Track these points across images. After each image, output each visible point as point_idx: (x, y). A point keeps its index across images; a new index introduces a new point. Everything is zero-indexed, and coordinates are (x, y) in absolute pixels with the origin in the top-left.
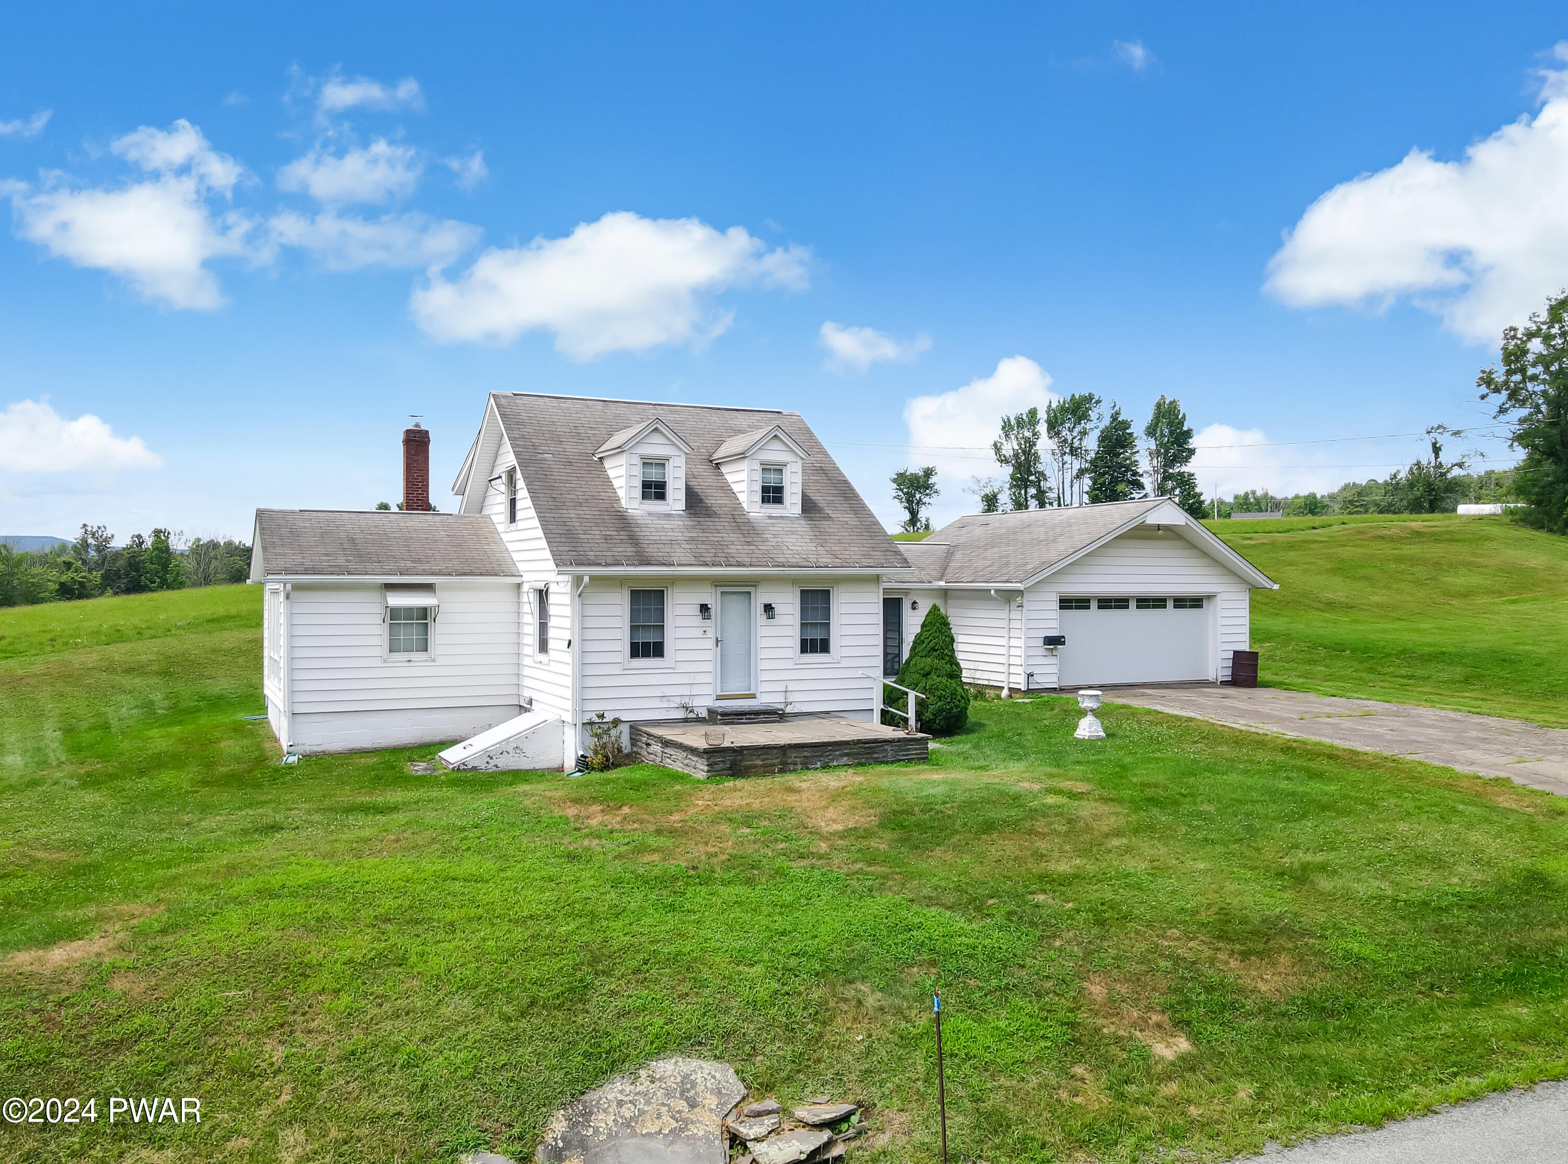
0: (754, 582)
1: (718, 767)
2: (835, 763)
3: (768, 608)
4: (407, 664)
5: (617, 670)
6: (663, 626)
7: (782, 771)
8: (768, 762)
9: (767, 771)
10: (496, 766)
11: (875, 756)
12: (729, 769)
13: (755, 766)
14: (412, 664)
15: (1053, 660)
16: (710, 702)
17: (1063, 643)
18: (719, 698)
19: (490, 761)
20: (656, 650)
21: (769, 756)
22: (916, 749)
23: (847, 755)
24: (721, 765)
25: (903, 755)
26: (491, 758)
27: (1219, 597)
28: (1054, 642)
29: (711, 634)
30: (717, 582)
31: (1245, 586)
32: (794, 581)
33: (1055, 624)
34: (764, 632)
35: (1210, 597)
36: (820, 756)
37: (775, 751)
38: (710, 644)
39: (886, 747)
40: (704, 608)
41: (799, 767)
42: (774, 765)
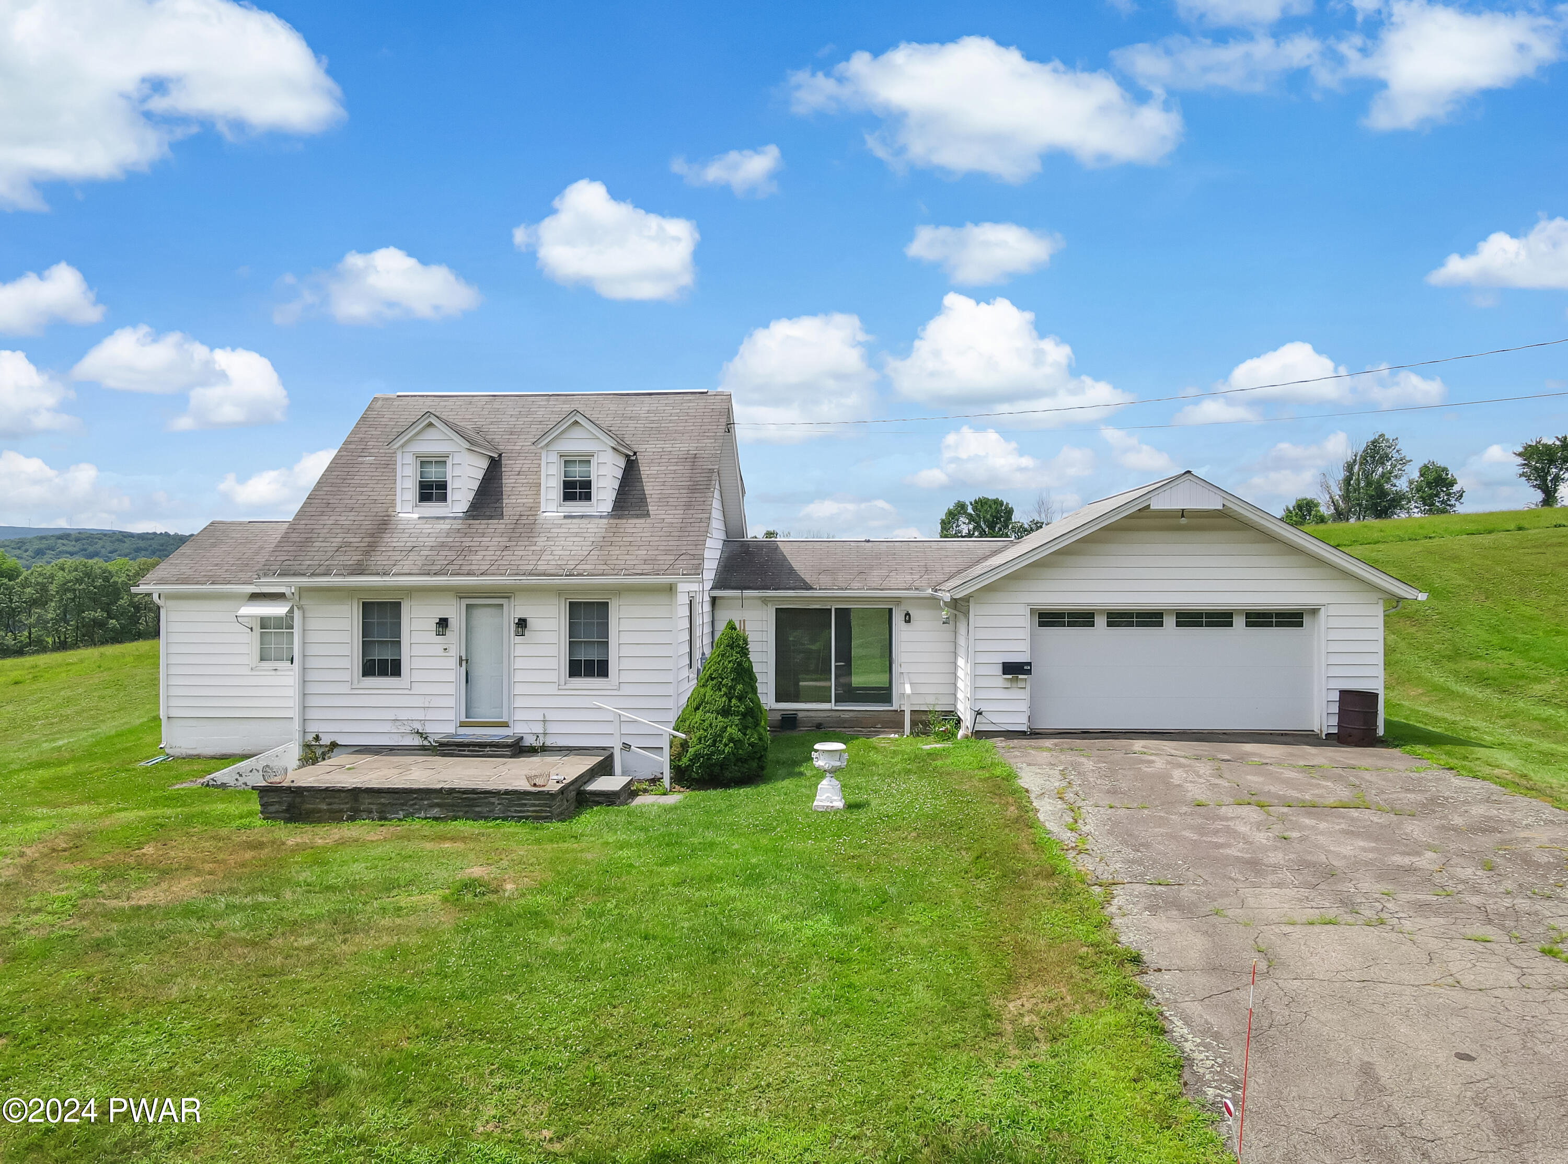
0: (505, 594)
1: (272, 809)
2: (422, 815)
3: (522, 624)
4: (273, 673)
5: (345, 689)
6: (400, 641)
7: (352, 819)
8: (335, 807)
9: (335, 817)
10: (245, 784)
11: (477, 809)
12: (287, 811)
13: (320, 811)
14: (279, 673)
15: (1015, 694)
16: (450, 729)
17: (1029, 672)
18: (463, 725)
19: (239, 778)
20: (392, 668)
21: (337, 800)
22: (534, 805)
23: (437, 805)
24: (277, 806)
25: (516, 811)
26: (241, 775)
27: (1322, 613)
28: (1013, 669)
29: (454, 652)
30: (461, 593)
31: (1380, 595)
32: (560, 592)
33: (1025, 646)
34: (520, 650)
35: (1314, 612)
36: (402, 804)
37: (343, 795)
38: (453, 663)
39: (492, 800)
40: (443, 623)
41: (376, 815)
42: (341, 811)
